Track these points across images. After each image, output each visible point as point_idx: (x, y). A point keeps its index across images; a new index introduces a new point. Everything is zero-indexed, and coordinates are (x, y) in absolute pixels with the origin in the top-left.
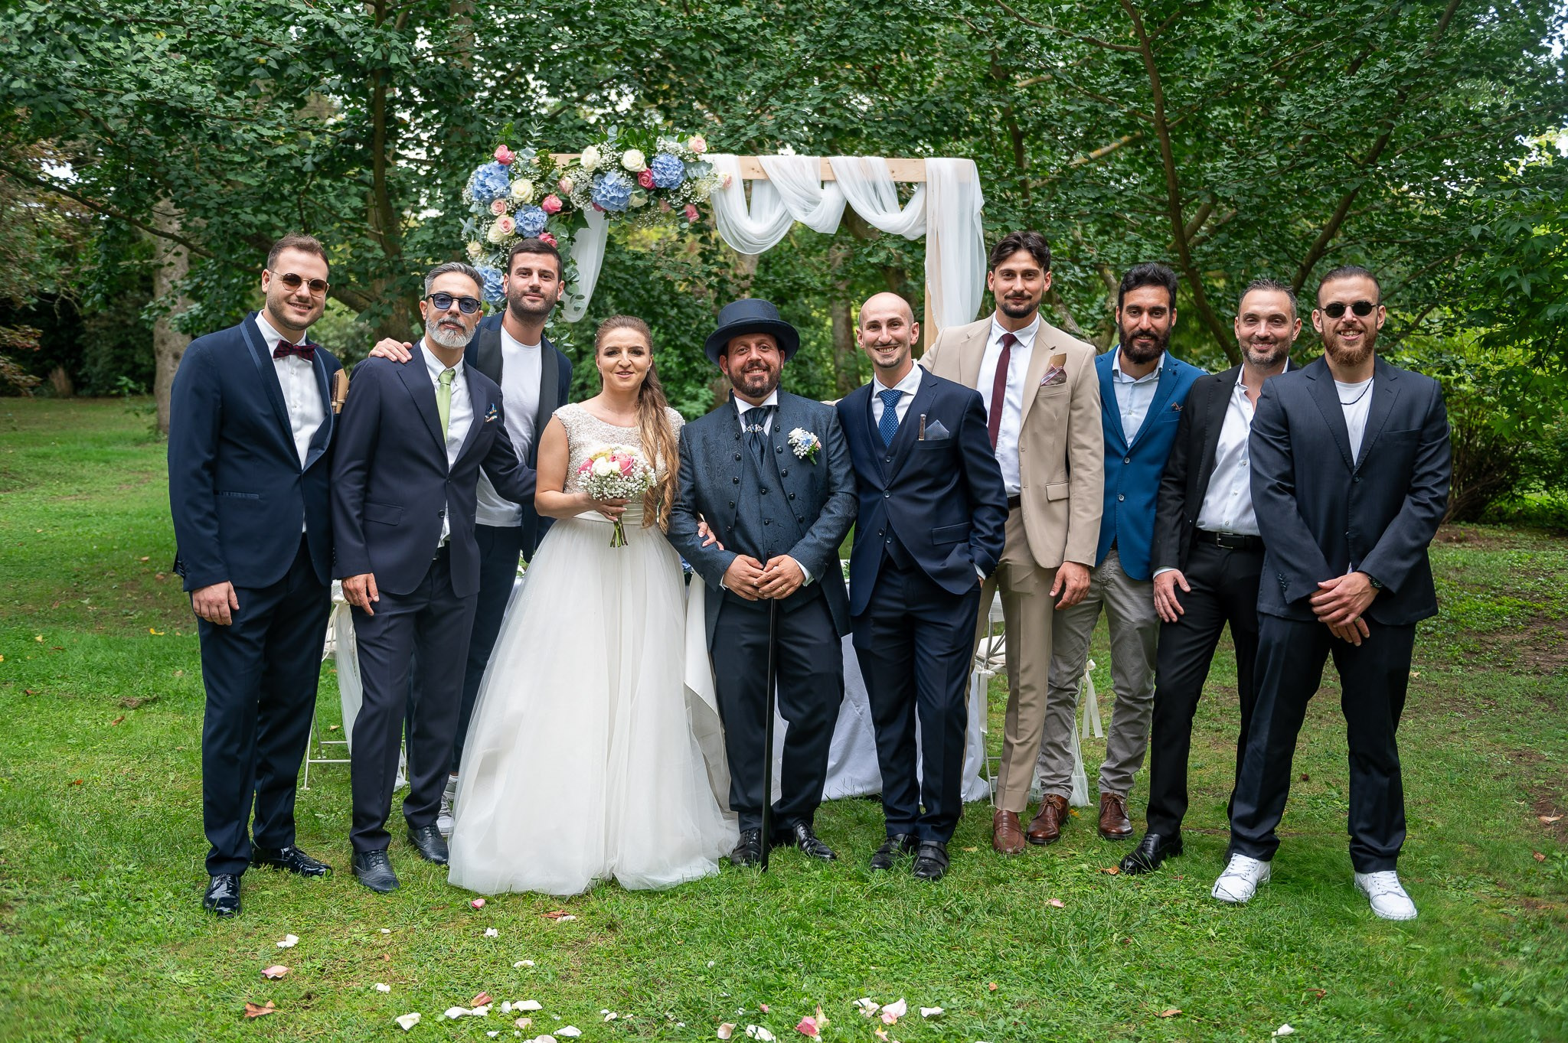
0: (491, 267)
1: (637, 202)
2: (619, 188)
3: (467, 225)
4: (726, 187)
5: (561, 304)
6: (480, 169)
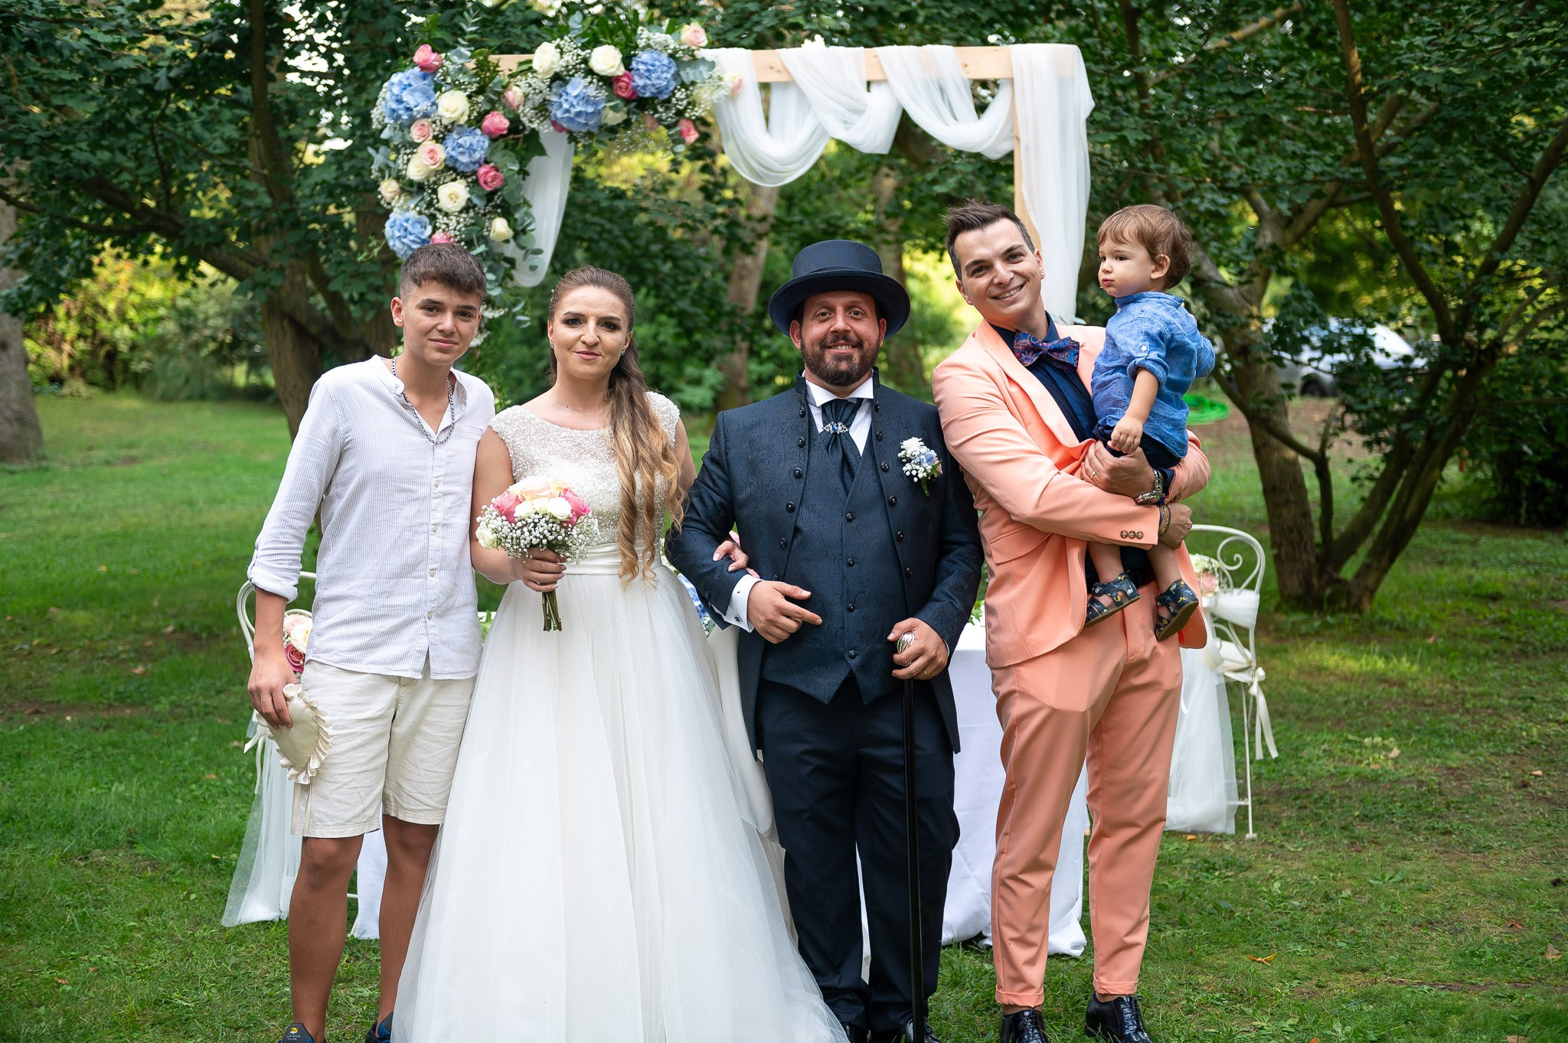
0: (413, 214)
1: (613, 118)
2: (586, 100)
3: (379, 158)
4: (734, 94)
5: (512, 262)
6: (396, 78)
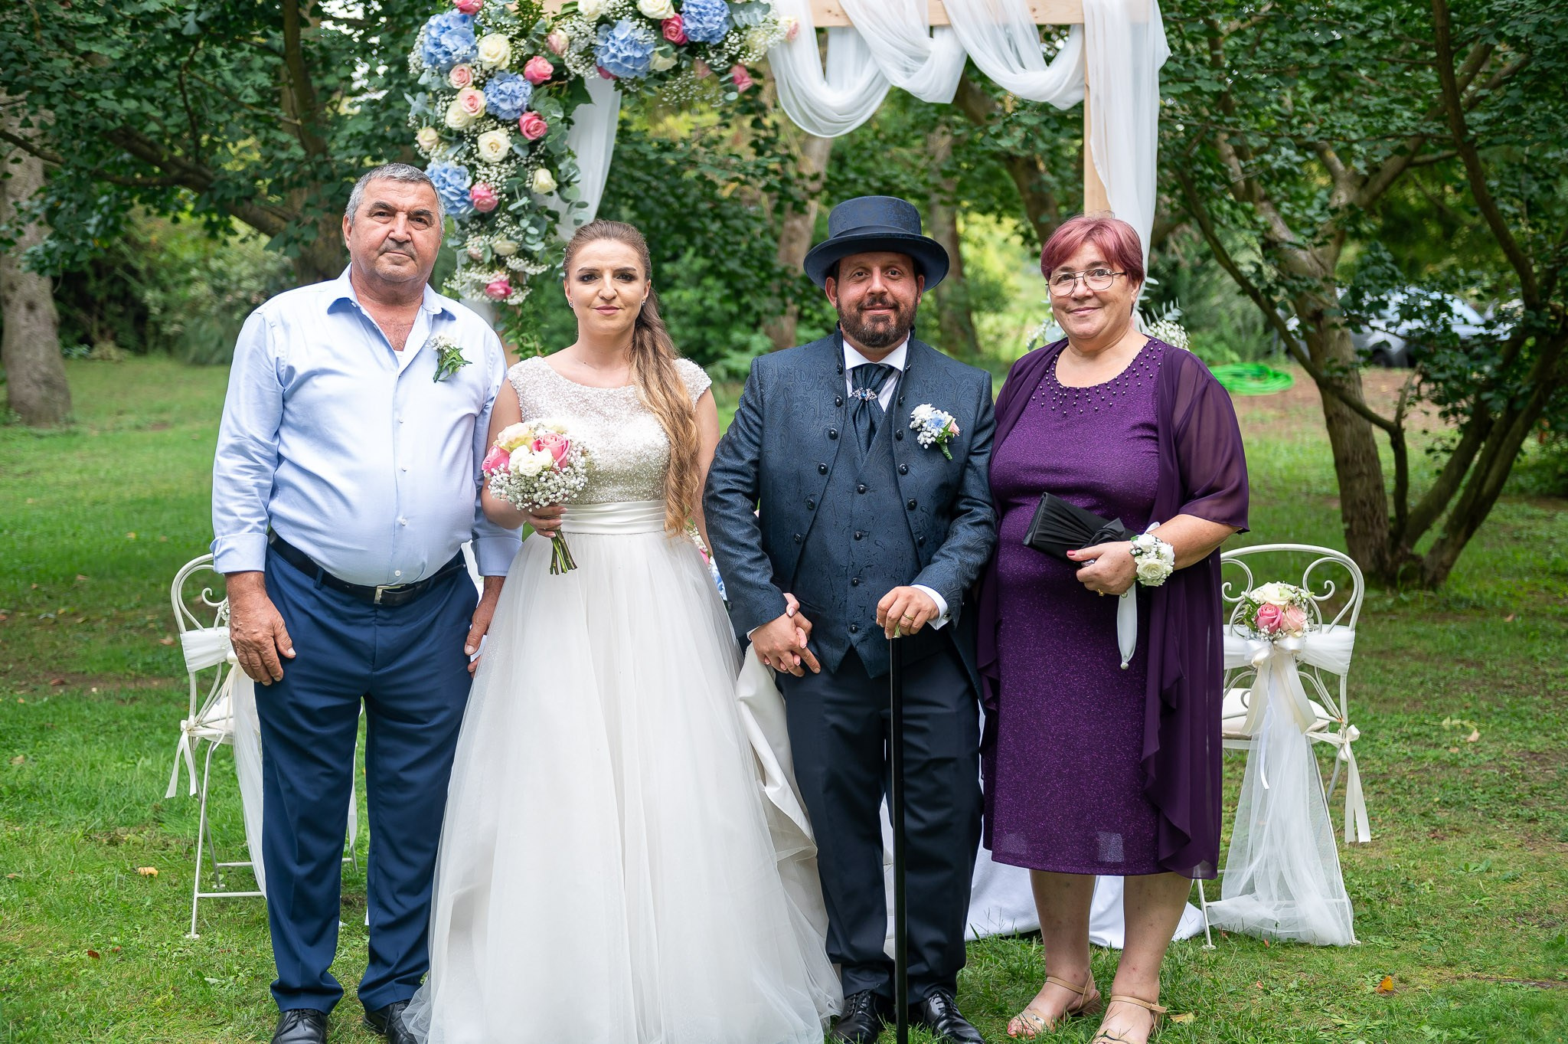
0: (452, 164)
1: (662, 63)
2: (634, 44)
3: (417, 103)
4: (790, 39)
6: (433, 21)
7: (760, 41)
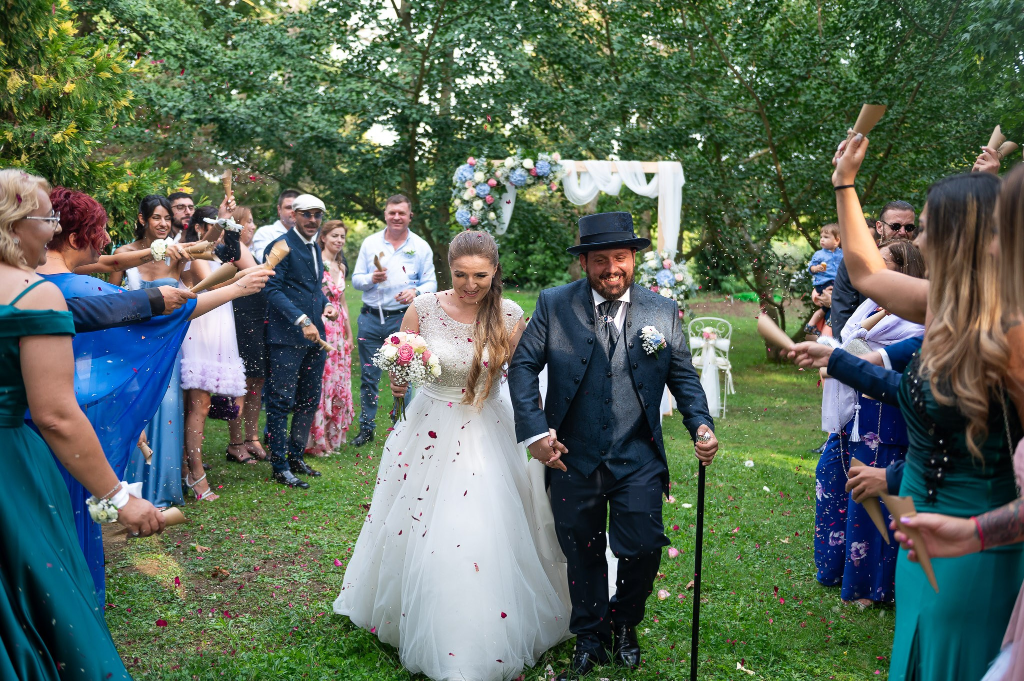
0: (465, 210)
1: (530, 182)
2: (521, 176)
3: (455, 192)
4: (569, 175)
5: (495, 227)
6: (461, 167)
7: (560, 176)
